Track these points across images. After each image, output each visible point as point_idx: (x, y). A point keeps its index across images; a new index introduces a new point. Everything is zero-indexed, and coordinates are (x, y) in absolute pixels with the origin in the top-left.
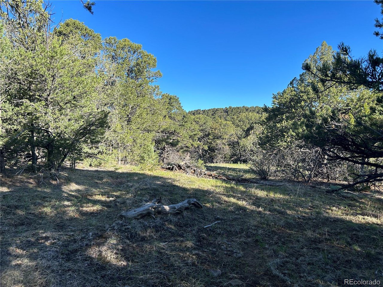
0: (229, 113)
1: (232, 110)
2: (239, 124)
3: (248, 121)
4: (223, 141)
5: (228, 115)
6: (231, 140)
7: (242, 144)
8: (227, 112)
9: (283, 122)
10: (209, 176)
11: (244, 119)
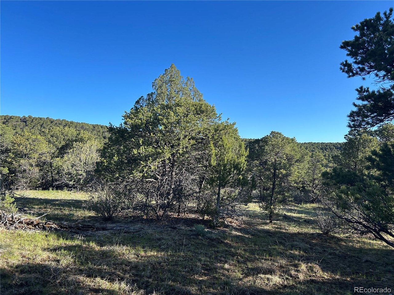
0: (28, 124)
1: (32, 120)
2: (52, 140)
3: (64, 137)
4: (31, 161)
5: (27, 126)
6: (42, 160)
7: (55, 164)
8: (25, 122)
9: (141, 148)
10: (28, 224)
11: (58, 134)
